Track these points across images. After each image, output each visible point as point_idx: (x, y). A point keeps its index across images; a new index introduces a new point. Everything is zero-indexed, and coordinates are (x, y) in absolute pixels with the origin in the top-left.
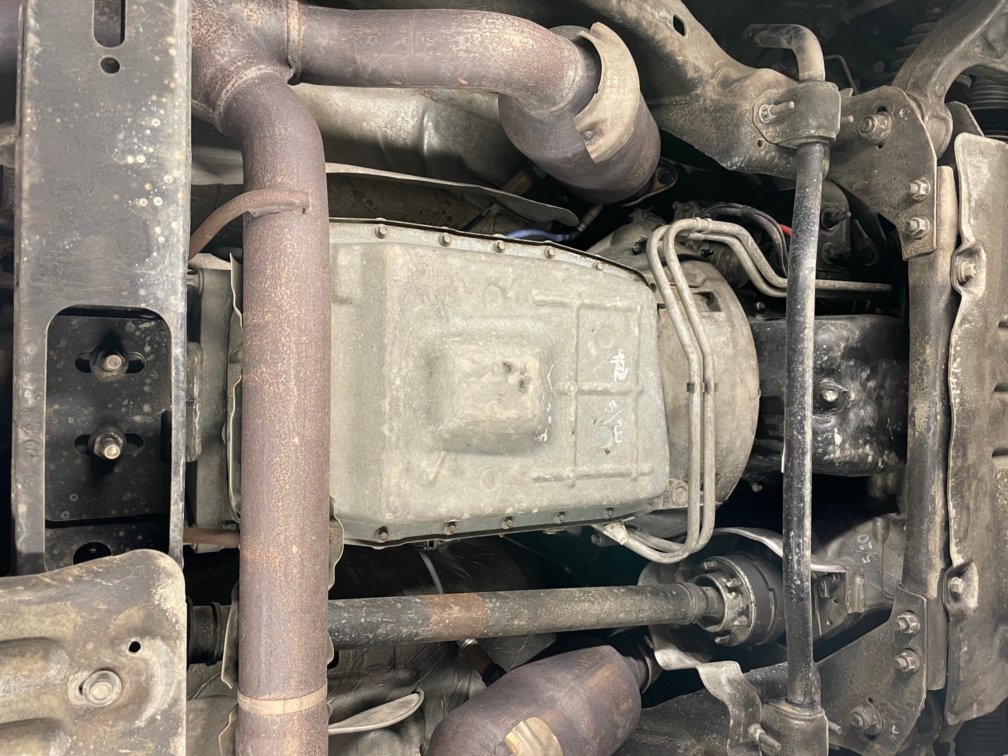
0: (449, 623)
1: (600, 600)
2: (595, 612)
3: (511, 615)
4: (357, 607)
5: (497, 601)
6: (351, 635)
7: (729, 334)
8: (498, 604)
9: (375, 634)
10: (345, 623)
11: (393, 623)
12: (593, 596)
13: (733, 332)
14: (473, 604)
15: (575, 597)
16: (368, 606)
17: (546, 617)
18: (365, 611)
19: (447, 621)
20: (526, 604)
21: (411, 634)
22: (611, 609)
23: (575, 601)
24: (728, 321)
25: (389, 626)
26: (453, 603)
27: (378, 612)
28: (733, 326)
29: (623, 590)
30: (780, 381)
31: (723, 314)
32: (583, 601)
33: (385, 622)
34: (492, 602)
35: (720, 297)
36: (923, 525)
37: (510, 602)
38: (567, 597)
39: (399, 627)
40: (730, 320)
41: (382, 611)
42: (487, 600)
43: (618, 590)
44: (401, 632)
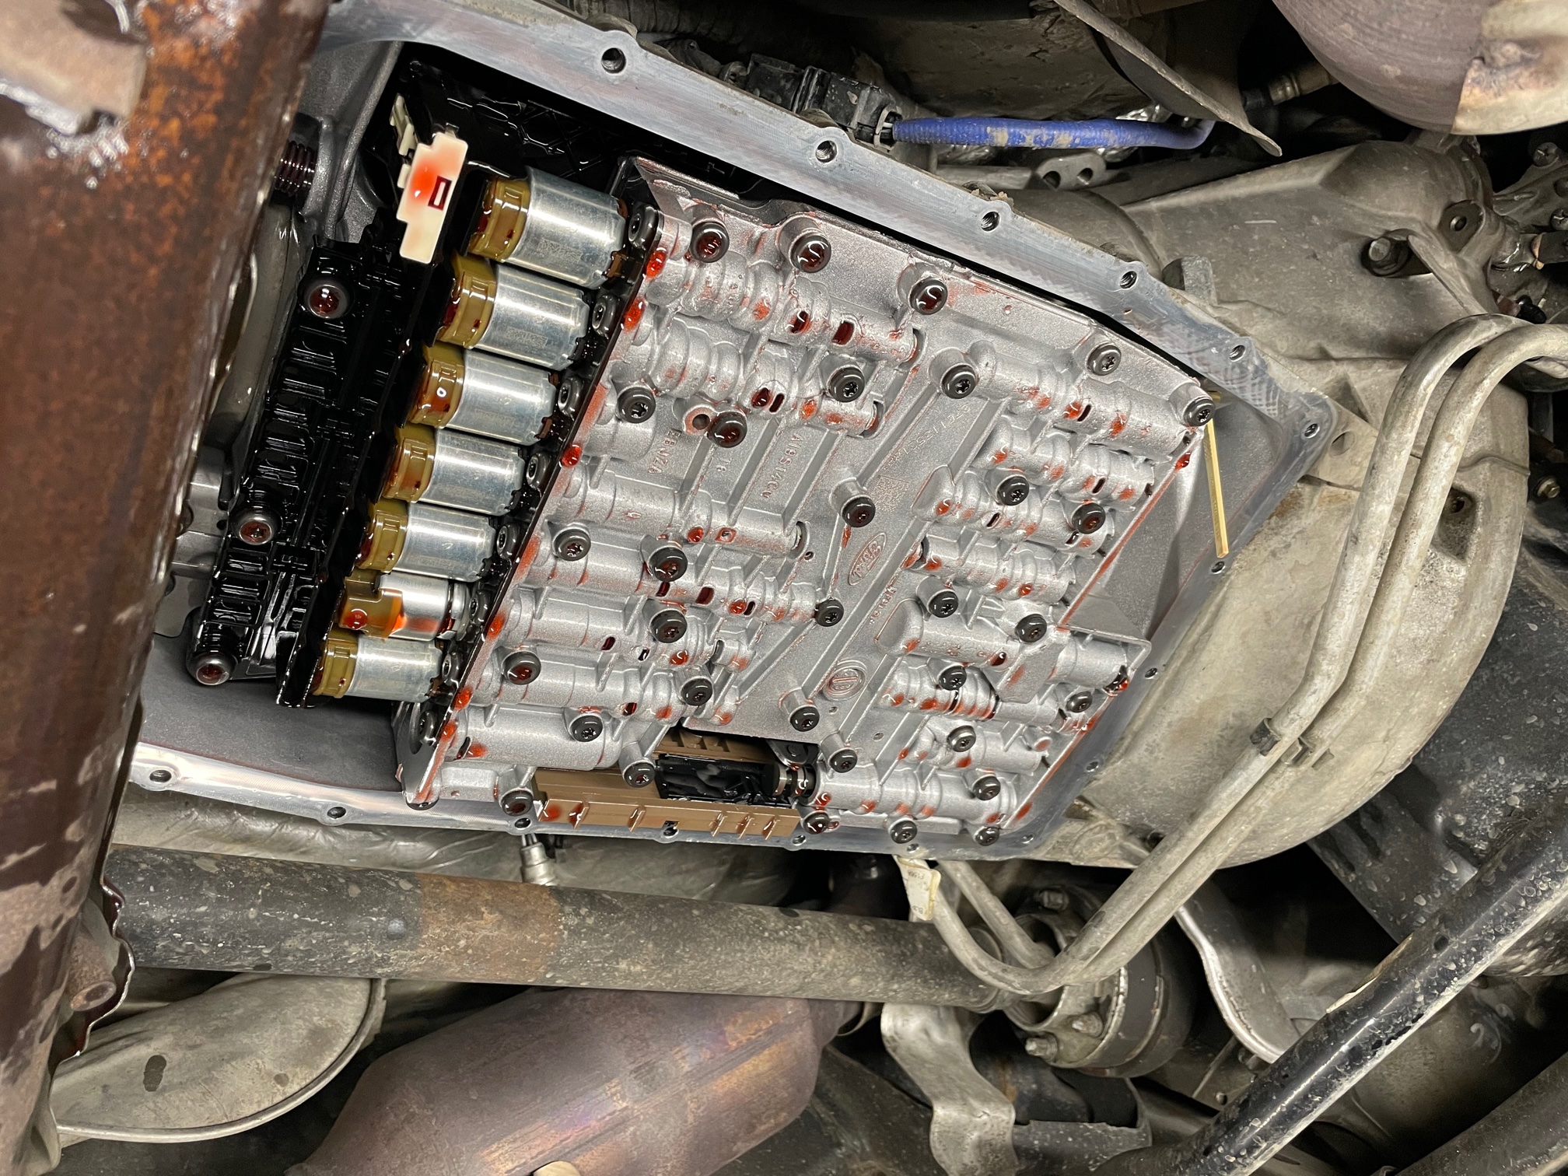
0: (467, 947)
1: (817, 943)
2: (801, 968)
3: (616, 948)
4: (246, 881)
5: (590, 914)
6: (215, 943)
7: (1440, 628)
8: (590, 921)
9: (279, 949)
10: (205, 914)
11: (328, 930)
12: (803, 933)
13: (1452, 626)
14: (534, 912)
15: (765, 930)
16: (275, 883)
17: (692, 962)
18: (265, 892)
19: (462, 943)
20: (654, 929)
21: (369, 959)
22: (835, 966)
23: (762, 938)
24: (1460, 595)
25: (320, 935)
26: (486, 903)
27: (296, 900)
28: (1461, 613)
29: (868, 928)
30: (1468, 761)
31: (1463, 572)
32: (781, 940)
33: (309, 924)
34: (578, 914)
35: (1485, 523)
36: (1515, 1159)
37: (620, 919)
38: (748, 927)
39: (342, 940)
40: (1466, 594)
41: (306, 899)
42: (568, 909)
43: (860, 927)
44: (344, 953)
